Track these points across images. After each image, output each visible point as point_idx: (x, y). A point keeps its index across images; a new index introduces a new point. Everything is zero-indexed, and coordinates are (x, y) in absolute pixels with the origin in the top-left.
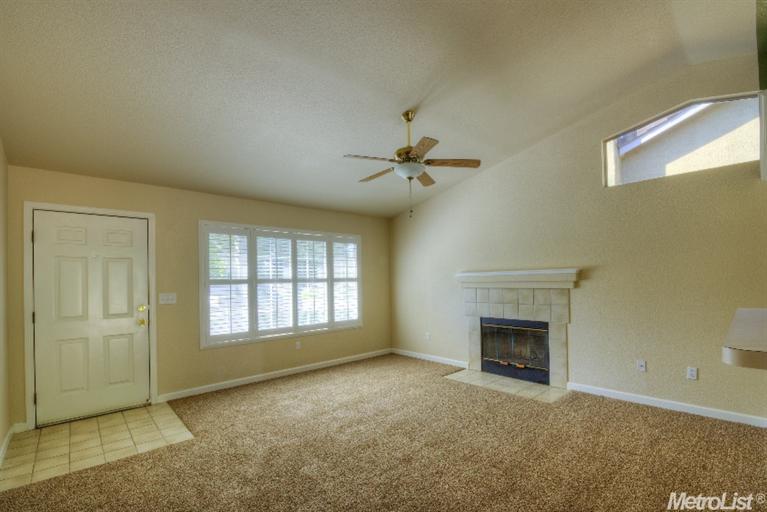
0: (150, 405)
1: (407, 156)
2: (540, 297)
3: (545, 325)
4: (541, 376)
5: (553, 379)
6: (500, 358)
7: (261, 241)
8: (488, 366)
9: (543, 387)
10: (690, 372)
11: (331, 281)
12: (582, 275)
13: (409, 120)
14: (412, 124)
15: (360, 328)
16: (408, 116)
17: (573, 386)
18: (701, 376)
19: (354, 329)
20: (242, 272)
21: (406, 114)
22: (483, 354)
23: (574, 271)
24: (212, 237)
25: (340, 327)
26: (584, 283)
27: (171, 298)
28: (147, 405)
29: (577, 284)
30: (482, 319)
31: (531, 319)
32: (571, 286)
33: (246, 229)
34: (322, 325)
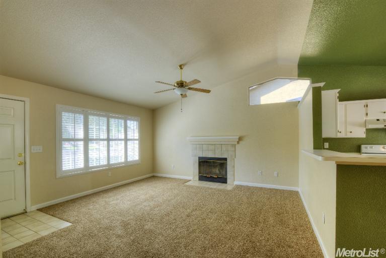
0: (26, 212)
1: (181, 85)
2: (224, 148)
3: (226, 159)
4: (223, 180)
5: (228, 181)
6: (207, 174)
7: (91, 118)
8: (202, 178)
9: (224, 185)
10: (275, 174)
11: (126, 140)
12: (240, 139)
13: (181, 68)
14: (182, 70)
15: (140, 164)
16: (181, 67)
17: (236, 183)
18: (279, 175)
19: (138, 164)
20: (81, 134)
21: (180, 66)
22: (200, 173)
23: (238, 137)
24: (63, 114)
25: (132, 164)
26: (241, 142)
27: (38, 149)
28: (25, 213)
29: (238, 143)
30: (199, 158)
31: (220, 157)
32: (236, 143)
33: (83, 111)
34: (122, 163)
